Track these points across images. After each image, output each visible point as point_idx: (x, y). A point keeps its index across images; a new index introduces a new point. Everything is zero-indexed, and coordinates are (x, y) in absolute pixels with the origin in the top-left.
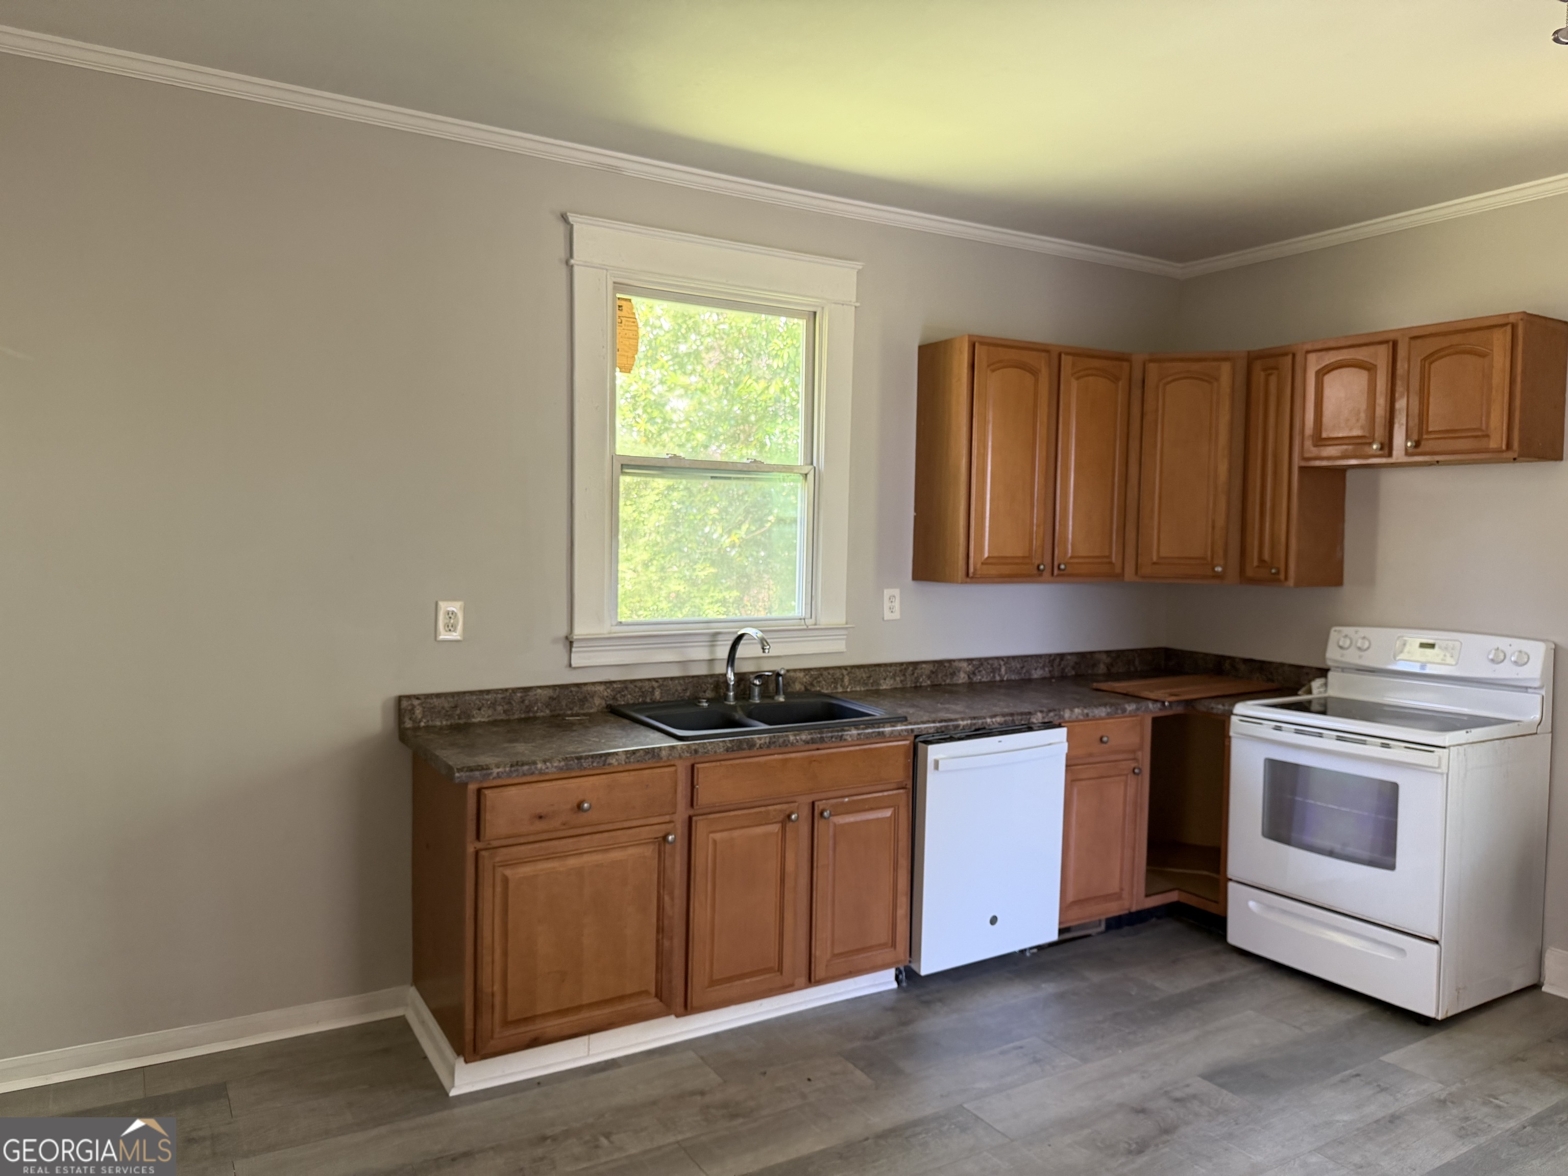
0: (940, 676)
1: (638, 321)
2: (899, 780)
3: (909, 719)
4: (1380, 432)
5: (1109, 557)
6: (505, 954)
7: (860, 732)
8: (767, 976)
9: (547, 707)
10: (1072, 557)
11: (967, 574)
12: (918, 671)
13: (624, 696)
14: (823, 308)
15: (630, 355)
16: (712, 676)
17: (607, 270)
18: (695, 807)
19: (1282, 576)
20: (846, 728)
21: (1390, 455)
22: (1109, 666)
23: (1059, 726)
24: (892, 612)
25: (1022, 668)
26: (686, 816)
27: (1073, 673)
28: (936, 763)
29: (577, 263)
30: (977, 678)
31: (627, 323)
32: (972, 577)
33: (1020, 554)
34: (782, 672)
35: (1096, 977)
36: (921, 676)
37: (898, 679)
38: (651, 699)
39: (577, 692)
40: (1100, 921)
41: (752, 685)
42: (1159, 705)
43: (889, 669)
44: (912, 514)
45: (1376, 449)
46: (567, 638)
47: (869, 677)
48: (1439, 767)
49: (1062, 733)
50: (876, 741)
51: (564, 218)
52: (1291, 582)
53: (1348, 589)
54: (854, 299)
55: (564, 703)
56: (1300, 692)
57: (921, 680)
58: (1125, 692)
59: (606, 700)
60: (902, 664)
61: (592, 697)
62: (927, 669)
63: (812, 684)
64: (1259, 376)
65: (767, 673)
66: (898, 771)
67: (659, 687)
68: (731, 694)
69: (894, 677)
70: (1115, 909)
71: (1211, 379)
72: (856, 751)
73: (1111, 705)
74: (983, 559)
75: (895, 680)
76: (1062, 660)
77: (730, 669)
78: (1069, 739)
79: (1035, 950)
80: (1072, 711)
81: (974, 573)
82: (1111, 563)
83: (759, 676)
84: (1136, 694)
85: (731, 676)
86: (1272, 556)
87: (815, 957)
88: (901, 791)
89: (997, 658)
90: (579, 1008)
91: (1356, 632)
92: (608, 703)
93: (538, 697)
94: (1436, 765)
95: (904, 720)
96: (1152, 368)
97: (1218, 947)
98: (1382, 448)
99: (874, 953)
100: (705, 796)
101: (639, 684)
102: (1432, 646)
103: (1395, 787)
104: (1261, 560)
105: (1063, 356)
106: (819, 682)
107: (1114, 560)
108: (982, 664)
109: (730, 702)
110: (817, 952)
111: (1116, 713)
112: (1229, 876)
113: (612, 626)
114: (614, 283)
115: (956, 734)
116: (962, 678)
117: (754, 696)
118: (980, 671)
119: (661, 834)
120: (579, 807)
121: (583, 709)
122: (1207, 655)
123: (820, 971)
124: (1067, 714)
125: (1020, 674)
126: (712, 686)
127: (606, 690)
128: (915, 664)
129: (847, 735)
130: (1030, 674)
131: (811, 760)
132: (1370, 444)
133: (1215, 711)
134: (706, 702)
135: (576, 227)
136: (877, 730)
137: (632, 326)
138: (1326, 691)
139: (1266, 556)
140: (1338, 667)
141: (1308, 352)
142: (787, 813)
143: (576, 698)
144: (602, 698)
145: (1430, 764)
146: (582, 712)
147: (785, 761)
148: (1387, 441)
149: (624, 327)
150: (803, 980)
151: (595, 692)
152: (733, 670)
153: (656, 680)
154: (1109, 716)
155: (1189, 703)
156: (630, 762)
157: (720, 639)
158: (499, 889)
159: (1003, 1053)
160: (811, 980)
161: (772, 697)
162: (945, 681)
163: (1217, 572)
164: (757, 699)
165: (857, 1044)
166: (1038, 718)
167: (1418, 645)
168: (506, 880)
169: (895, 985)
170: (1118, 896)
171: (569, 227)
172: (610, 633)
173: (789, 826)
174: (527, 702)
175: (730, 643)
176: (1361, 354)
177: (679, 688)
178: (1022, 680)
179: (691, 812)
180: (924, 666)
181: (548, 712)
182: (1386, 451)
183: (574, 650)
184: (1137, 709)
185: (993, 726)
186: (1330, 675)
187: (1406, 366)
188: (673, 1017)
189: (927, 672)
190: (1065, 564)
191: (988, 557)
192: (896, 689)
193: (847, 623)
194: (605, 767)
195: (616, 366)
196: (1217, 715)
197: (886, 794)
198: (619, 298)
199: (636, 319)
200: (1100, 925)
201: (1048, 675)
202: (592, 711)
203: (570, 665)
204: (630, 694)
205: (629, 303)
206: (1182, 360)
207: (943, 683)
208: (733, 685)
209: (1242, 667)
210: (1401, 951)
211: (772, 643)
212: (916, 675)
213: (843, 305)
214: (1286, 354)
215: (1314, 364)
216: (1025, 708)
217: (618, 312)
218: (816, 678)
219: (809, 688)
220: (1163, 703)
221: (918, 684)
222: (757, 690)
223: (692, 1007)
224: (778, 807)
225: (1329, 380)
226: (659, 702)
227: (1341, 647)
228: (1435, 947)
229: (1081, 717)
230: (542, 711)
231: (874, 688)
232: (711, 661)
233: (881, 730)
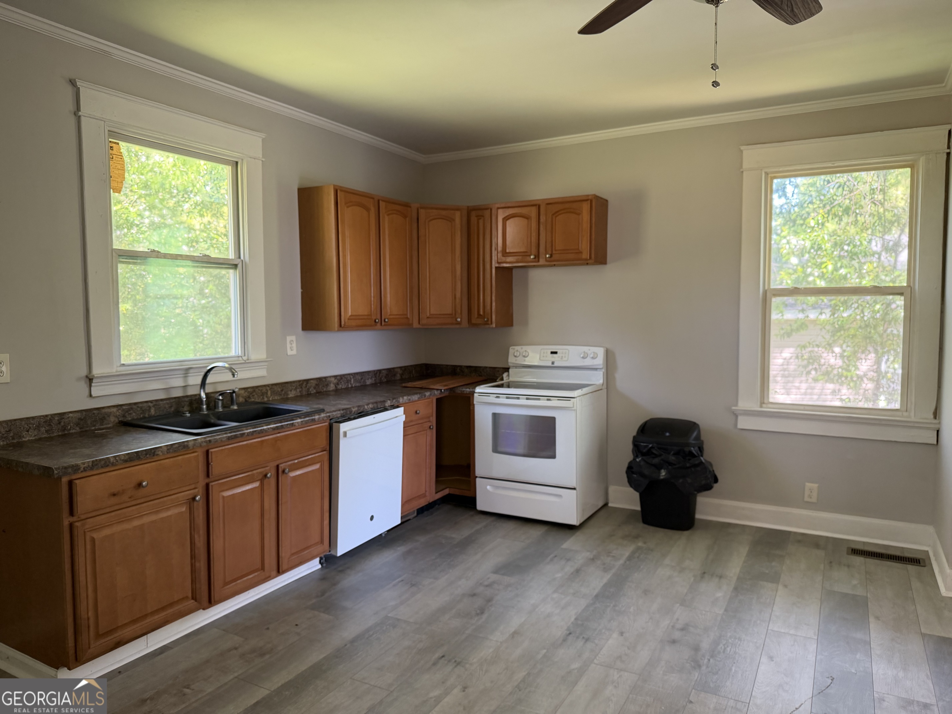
0: (320, 387)
1: (124, 157)
2: (322, 446)
3: (325, 410)
4: (534, 250)
5: (407, 315)
6: (95, 590)
7: (302, 420)
8: (256, 574)
9: (77, 426)
10: (390, 315)
11: (340, 325)
12: (309, 385)
13: (130, 414)
14: (242, 160)
15: (119, 180)
16: (187, 396)
17: (105, 122)
18: (210, 476)
19: (490, 322)
20: (294, 418)
21: (538, 261)
22: (402, 375)
23: (398, 407)
24: (292, 350)
25: (362, 379)
26: (204, 484)
27: (386, 380)
28: (345, 434)
29: (83, 114)
30: (340, 387)
31: (116, 159)
32: (343, 327)
33: (366, 313)
34: (236, 390)
35: (423, 538)
36: (311, 387)
37: (298, 390)
38: (148, 415)
39: (98, 413)
40: (414, 511)
41: (217, 400)
42: (439, 392)
43: (294, 385)
44: (299, 290)
45: (533, 258)
46: (87, 377)
47: (282, 390)
48: (573, 407)
49: (401, 409)
50: (311, 424)
51: (73, 83)
52: (494, 325)
53: (516, 328)
54: (261, 156)
55: (89, 422)
56: (498, 380)
57: (311, 390)
58: (421, 387)
59: (118, 418)
60: (299, 381)
61: (109, 416)
62: (314, 383)
63: (249, 397)
64: (474, 219)
65: (228, 391)
66: (323, 441)
67: (154, 406)
68: (205, 407)
69: (296, 389)
70: (423, 502)
71: (451, 220)
72: (301, 431)
73: (420, 393)
74: (348, 316)
75: (296, 391)
76: (380, 373)
77: (202, 390)
78: (405, 413)
79: (386, 532)
80: (403, 398)
81: (345, 325)
82: (407, 318)
83: (222, 394)
84: (427, 387)
85: (203, 395)
86: (484, 312)
87: (282, 557)
88: (325, 452)
89: (349, 374)
90: (145, 616)
91: (522, 348)
92: (120, 419)
93: (70, 419)
94: (572, 406)
95: (323, 411)
96: (422, 212)
97: (472, 513)
98: (535, 258)
99: (313, 549)
100: (215, 469)
101: (140, 405)
102: (556, 353)
103: (553, 419)
104: (479, 314)
105: (381, 202)
106: (253, 396)
107: (409, 317)
108: (342, 378)
109: (203, 411)
110: (282, 554)
111: (422, 398)
112: (477, 475)
113: (117, 367)
114: (109, 131)
115: (351, 416)
116: (332, 387)
117: (218, 407)
118: (341, 383)
119: (191, 497)
120: (140, 485)
121: (103, 425)
122: (447, 366)
123: (284, 566)
124: (401, 400)
125: (361, 382)
126: (188, 403)
127: (118, 411)
128: (307, 381)
129: (295, 422)
130: (366, 382)
131: (276, 439)
132: (530, 256)
133: (465, 392)
134: (189, 413)
135: (81, 90)
136: (311, 418)
137: (120, 161)
138: (509, 379)
139: (481, 313)
140: (513, 366)
141: (498, 208)
142: (264, 473)
143: (97, 418)
144: (116, 417)
145: (570, 406)
146: (102, 427)
147: (262, 442)
148: (537, 254)
149: (114, 161)
150: (274, 573)
151: (111, 412)
152: (204, 391)
153: (151, 402)
154: (419, 399)
155: (451, 390)
156: (170, 452)
157: (191, 372)
158: (89, 547)
159: (394, 586)
160: (279, 571)
161: (229, 407)
162: (323, 389)
163: (458, 321)
164: (220, 408)
165: (314, 601)
166: (388, 403)
167: (550, 353)
168: (93, 540)
169: (320, 566)
170: (424, 496)
171: (75, 89)
172: (117, 372)
173: (266, 481)
174: (62, 424)
175: (203, 374)
176: (524, 211)
177: (167, 406)
178: (362, 386)
179: (207, 481)
180: (312, 381)
181: (78, 429)
182: (537, 259)
183: (93, 384)
184: (430, 395)
185: (368, 410)
186: (510, 370)
187: (545, 218)
188: (201, 610)
189: (314, 385)
190: (388, 319)
191: (351, 316)
192: (297, 396)
193: (267, 358)
194: (154, 457)
195: (110, 188)
196: (466, 394)
197: (317, 455)
198: (110, 142)
199: (122, 156)
200: (414, 513)
201: (374, 382)
202: (109, 426)
203: (91, 395)
204: (135, 413)
205: (118, 145)
206: (437, 209)
207: (322, 391)
208: (205, 401)
209: (466, 370)
210: (560, 496)
211: (239, 371)
212: (308, 387)
213: (255, 159)
214: (487, 209)
215: (501, 215)
216: (379, 399)
217: (110, 151)
218: (251, 393)
219: (247, 399)
220: (441, 390)
221: (309, 393)
222: (220, 403)
223: (214, 601)
224: (259, 471)
225: (508, 223)
226: (154, 416)
227: (515, 356)
228: (574, 491)
229: (407, 401)
230: (74, 429)
231: (285, 397)
232: (185, 387)
233: (313, 417)
